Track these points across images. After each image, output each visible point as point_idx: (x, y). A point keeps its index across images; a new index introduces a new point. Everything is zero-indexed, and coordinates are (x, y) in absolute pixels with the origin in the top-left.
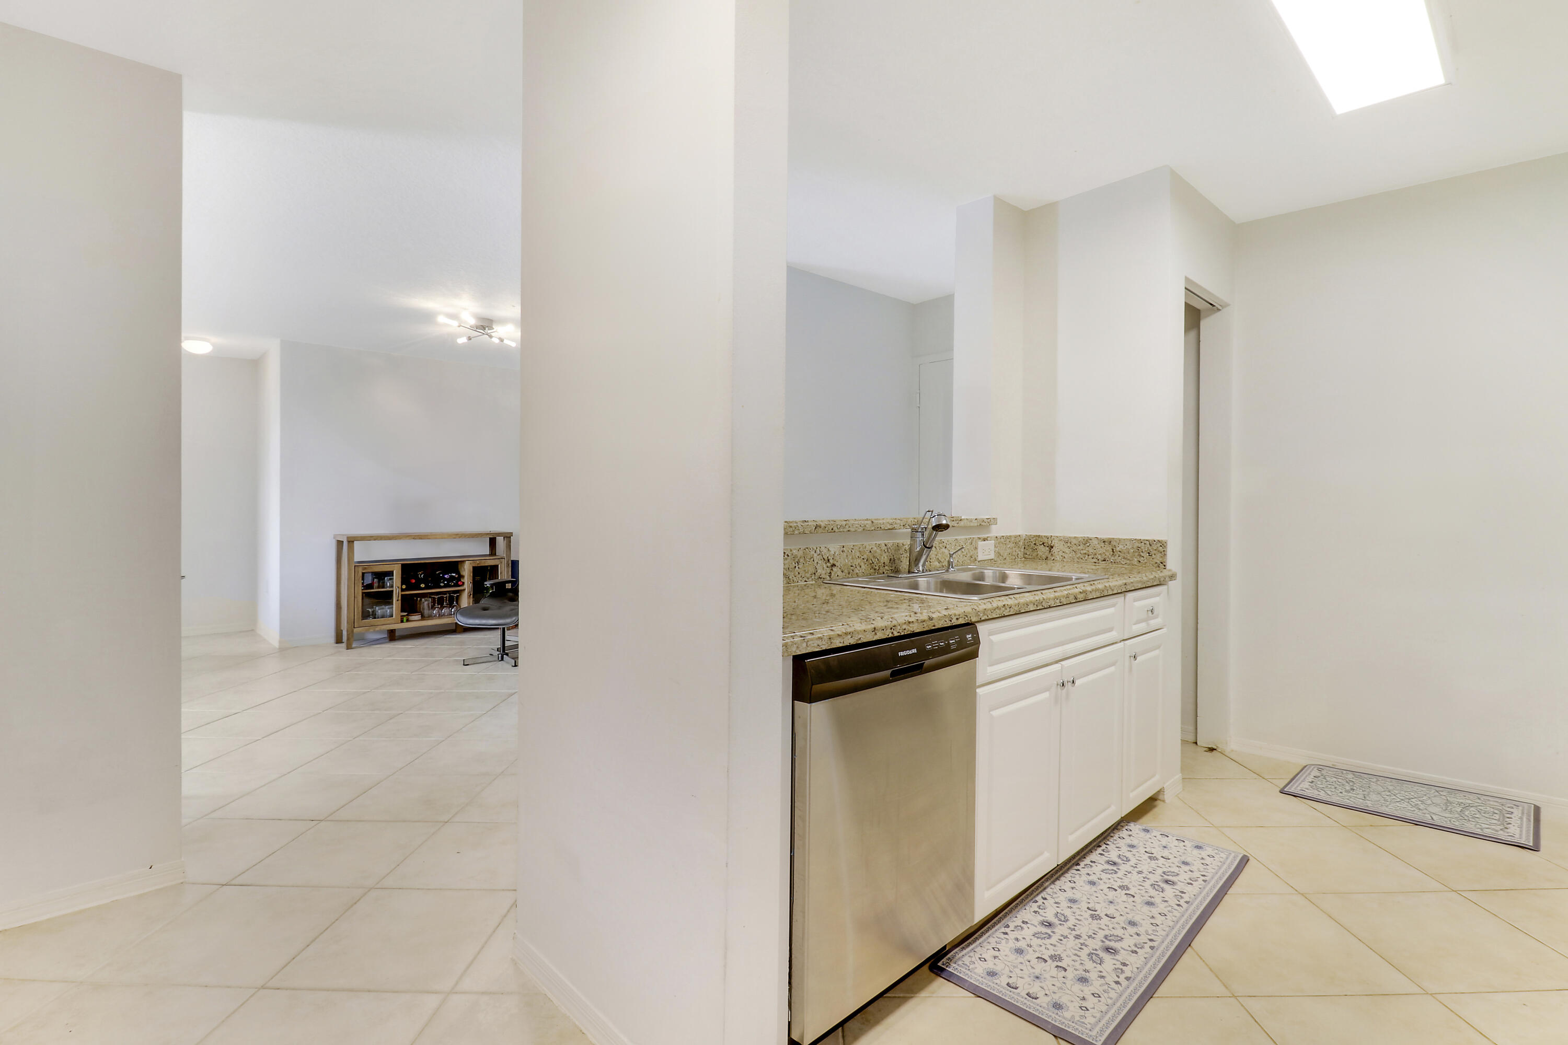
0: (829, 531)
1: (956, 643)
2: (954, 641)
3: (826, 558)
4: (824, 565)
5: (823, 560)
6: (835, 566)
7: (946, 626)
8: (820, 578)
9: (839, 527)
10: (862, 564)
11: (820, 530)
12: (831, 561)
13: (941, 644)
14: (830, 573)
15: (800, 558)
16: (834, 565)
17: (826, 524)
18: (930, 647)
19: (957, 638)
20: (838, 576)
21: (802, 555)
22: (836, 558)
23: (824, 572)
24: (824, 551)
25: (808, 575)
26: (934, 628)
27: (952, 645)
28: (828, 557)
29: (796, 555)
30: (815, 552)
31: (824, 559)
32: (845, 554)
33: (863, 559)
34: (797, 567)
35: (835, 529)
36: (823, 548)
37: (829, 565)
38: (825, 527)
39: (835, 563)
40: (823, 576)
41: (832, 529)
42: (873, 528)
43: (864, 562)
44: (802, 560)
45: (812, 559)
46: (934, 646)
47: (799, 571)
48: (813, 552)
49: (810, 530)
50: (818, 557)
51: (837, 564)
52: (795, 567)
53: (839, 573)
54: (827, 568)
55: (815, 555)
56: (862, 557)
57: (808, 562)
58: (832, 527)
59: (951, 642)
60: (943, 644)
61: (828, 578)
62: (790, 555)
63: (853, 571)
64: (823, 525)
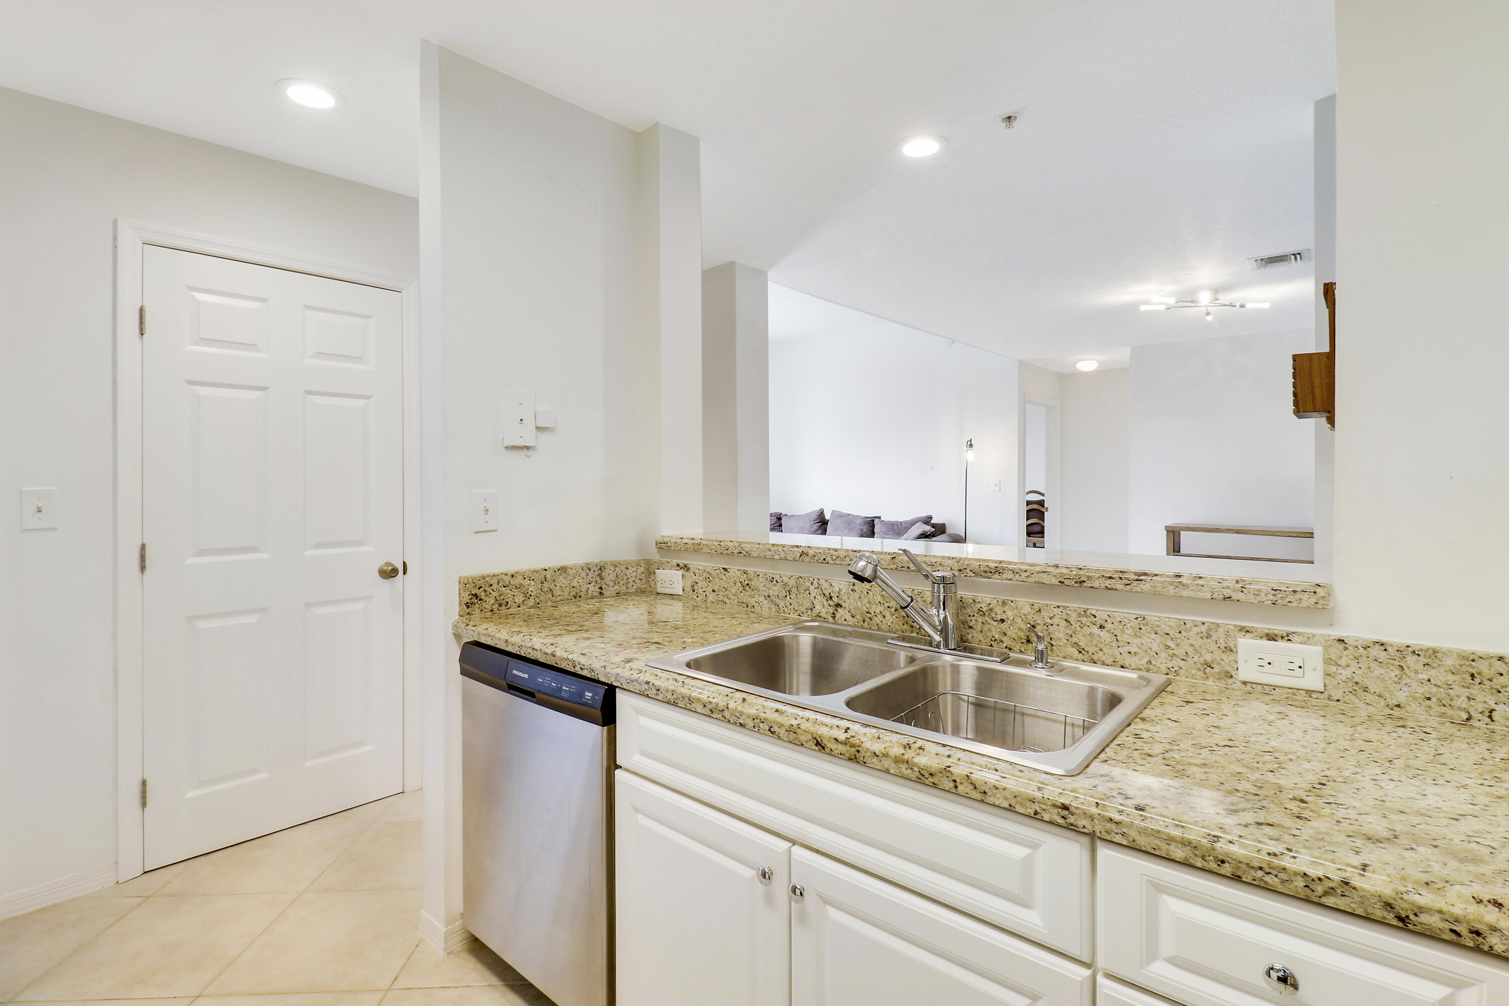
0: (819, 561)
1: (569, 692)
2: (568, 689)
3: (827, 594)
4: (825, 601)
5: (822, 596)
6: (841, 606)
7: (569, 670)
8: (818, 616)
9: (834, 558)
10: (887, 614)
11: (807, 559)
12: (835, 599)
13: (553, 684)
14: (833, 614)
15: (792, 587)
16: (838, 605)
17: (815, 552)
18: (541, 681)
19: (573, 688)
20: (845, 620)
21: (794, 584)
22: (841, 597)
23: (824, 611)
24: (825, 585)
25: (803, 609)
26: (556, 665)
27: (564, 692)
28: (830, 594)
29: (787, 583)
30: (812, 584)
31: (824, 594)
32: (856, 595)
33: (889, 607)
34: (788, 596)
35: (829, 559)
36: (822, 581)
37: (832, 603)
38: (815, 556)
39: (841, 602)
40: (823, 615)
41: (824, 560)
42: (893, 567)
43: (890, 612)
44: (794, 590)
45: (808, 592)
46: (545, 683)
47: (791, 601)
48: (809, 584)
49: (793, 556)
50: (816, 590)
51: (844, 605)
52: (786, 596)
53: (848, 617)
54: (829, 607)
55: (812, 588)
56: (887, 605)
57: (802, 594)
58: (824, 557)
59: (564, 688)
60: (555, 685)
61: (831, 620)
62: (779, 581)
63: (870, 619)
64: (811, 552)
